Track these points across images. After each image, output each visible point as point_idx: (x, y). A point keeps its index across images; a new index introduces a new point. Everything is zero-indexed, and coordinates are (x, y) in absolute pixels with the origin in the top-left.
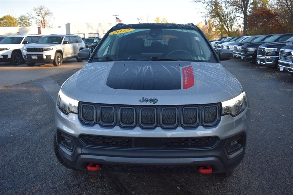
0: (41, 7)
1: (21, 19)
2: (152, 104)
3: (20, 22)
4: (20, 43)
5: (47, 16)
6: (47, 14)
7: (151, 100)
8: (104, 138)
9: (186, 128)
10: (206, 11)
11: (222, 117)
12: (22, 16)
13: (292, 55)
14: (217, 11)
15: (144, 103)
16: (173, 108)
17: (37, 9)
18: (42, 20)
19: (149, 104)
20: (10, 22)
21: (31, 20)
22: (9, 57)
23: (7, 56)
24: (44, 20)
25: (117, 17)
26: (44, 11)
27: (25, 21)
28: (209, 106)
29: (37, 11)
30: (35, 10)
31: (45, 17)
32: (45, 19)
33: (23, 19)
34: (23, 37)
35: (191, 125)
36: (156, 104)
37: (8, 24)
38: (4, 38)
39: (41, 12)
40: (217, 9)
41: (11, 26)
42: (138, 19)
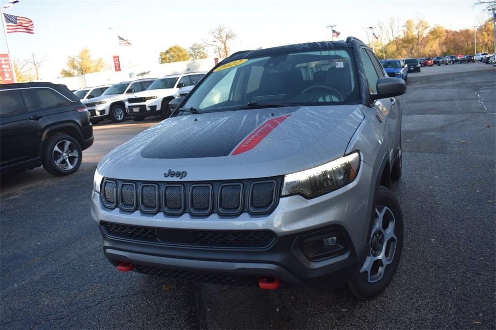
0: (220, 27)
1: (192, 49)
2: (179, 179)
3: (191, 53)
4: (173, 87)
5: (230, 39)
6: (230, 37)
7: (178, 174)
9: (224, 216)
11: (281, 200)
12: (195, 45)
15: (169, 179)
16: (206, 185)
17: (214, 31)
18: (223, 46)
19: (175, 179)
20: (178, 55)
21: (206, 49)
22: (158, 108)
23: (155, 107)
24: (225, 48)
25: (334, 29)
26: (225, 32)
27: (198, 51)
28: (260, 182)
29: (214, 34)
30: (211, 33)
31: (227, 41)
32: (226, 44)
33: (196, 49)
34: (178, 78)
35: (231, 211)
36: (184, 179)
37: (176, 58)
38: (154, 81)
39: (221, 34)
41: (179, 61)
42: (371, 28)
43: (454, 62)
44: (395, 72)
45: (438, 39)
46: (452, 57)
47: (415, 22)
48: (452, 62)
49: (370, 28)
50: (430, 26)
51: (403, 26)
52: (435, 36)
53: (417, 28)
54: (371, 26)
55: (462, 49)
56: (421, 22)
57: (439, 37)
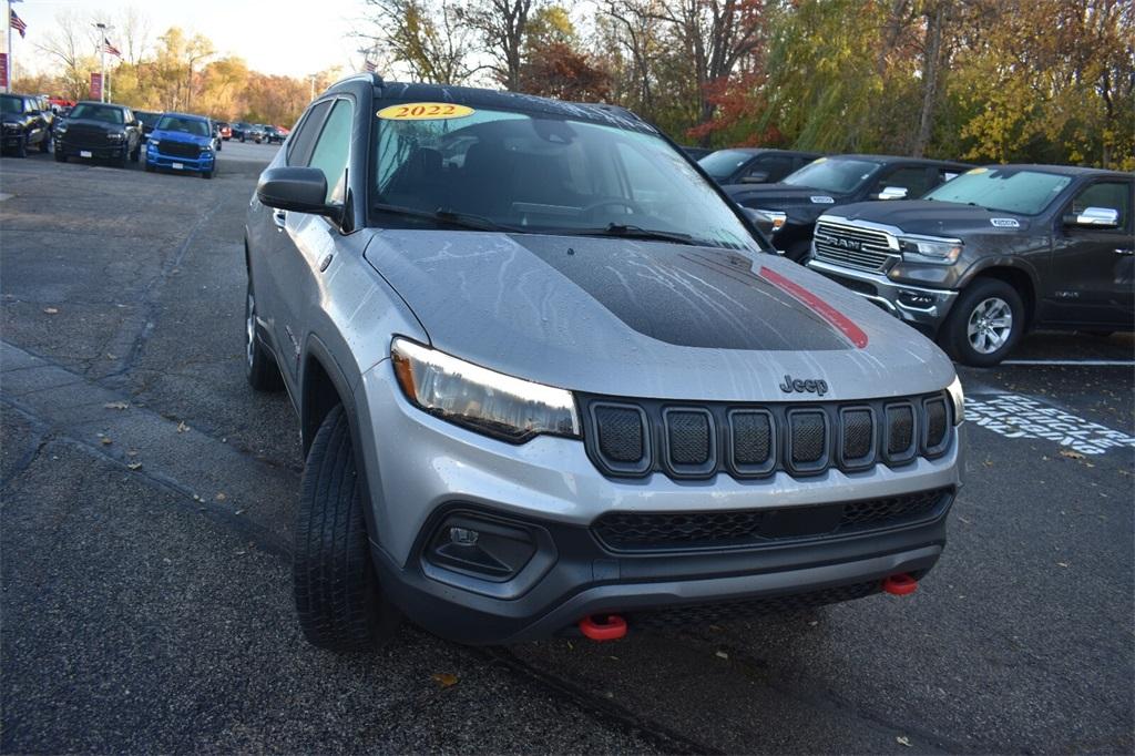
2: (814, 397)
7: (811, 386)
8: (679, 518)
10: (376, 31)
13: (887, 246)
14: (416, 36)
16: (864, 407)
19: (806, 396)
28: (931, 400)
40: (417, 29)
42: (103, 26)
43: (271, 139)
44: (200, 144)
45: (233, 84)
46: (267, 129)
47: (187, 36)
48: (267, 140)
49: (99, 25)
50: (217, 52)
51: (159, 38)
52: (227, 77)
53: (189, 50)
54: (102, 23)
55: (280, 115)
56: (198, 37)
57: (233, 79)
